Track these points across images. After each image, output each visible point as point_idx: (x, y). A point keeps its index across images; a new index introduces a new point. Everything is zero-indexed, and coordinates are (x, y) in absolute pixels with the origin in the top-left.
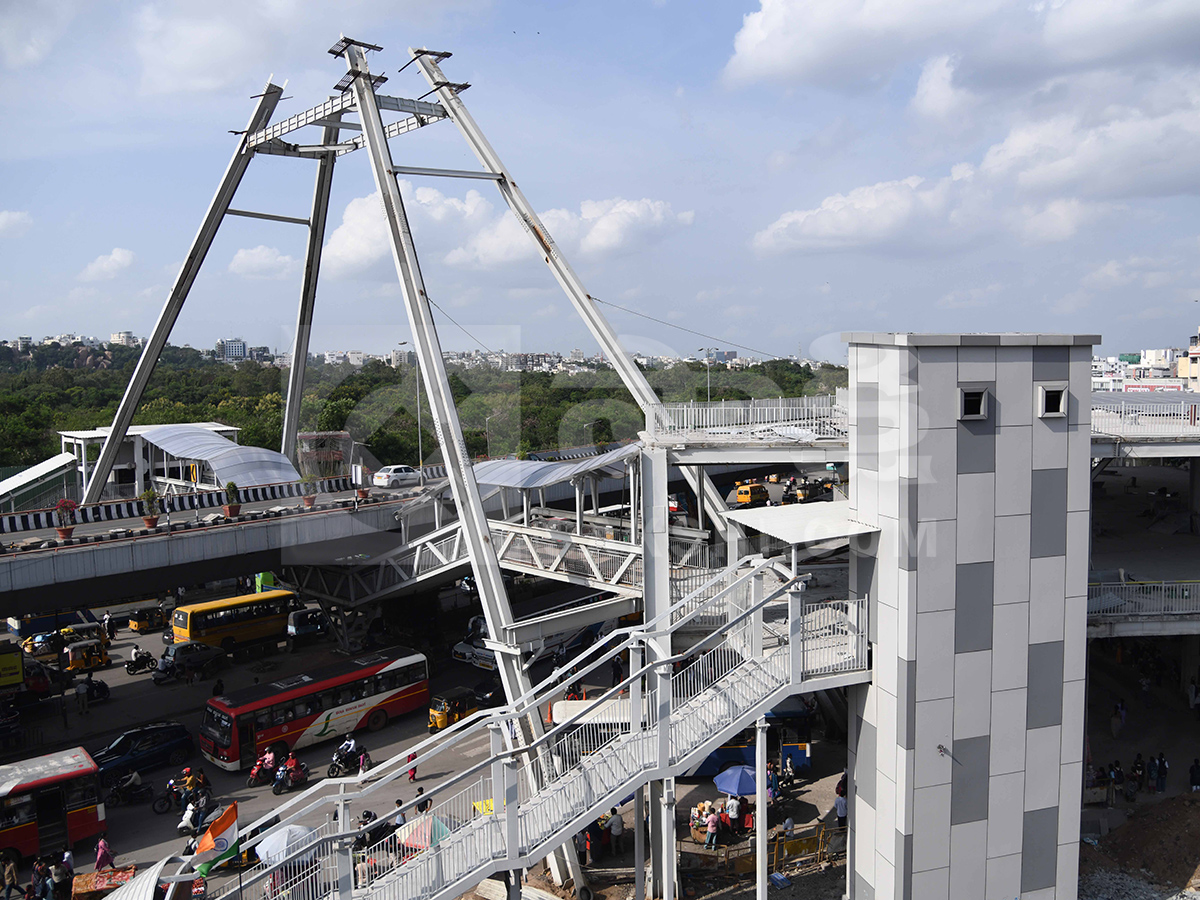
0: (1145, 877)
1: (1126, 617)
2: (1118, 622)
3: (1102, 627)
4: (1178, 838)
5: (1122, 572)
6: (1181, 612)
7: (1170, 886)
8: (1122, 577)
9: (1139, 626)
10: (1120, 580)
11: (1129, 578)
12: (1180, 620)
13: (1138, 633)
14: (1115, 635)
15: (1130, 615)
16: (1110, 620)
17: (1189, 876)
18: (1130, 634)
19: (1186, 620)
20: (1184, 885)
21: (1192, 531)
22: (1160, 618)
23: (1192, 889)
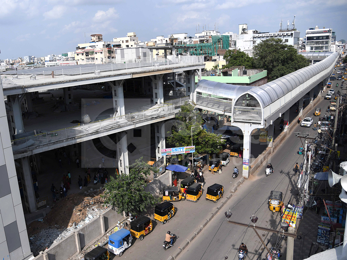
0: (56, 227)
1: (36, 147)
2: (34, 149)
3: (29, 152)
4: (64, 212)
5: (35, 131)
6: (54, 142)
7: (63, 228)
8: (35, 133)
9: (41, 149)
10: (35, 134)
11: (37, 133)
12: (54, 144)
13: (41, 151)
14: (34, 154)
15: (37, 146)
16: (31, 149)
17: (68, 223)
18: (38, 152)
19: (56, 144)
20: (67, 226)
21: (66, 110)
22: (47, 145)
23: (69, 227)
